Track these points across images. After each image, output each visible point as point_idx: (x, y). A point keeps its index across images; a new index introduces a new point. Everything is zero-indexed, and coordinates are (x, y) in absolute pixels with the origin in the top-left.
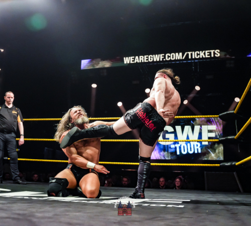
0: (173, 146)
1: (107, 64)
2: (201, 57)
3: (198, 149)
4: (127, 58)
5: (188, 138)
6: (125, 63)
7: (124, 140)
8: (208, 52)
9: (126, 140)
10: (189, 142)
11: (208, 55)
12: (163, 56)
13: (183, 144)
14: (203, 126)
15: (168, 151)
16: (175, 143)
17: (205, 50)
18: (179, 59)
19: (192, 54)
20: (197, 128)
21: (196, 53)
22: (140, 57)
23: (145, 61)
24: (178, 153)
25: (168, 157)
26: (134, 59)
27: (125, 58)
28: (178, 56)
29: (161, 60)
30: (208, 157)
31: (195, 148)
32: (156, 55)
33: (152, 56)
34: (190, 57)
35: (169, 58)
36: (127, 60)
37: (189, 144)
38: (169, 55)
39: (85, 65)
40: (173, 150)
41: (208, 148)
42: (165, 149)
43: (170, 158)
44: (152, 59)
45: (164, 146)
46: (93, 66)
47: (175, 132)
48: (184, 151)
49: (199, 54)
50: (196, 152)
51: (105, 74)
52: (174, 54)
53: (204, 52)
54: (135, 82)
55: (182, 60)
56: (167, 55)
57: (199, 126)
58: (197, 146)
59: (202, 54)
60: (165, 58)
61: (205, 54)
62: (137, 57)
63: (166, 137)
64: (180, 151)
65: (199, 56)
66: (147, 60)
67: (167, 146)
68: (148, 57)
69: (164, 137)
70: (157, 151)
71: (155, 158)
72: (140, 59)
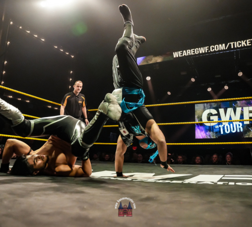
0: (217, 127)
1: (159, 59)
2: (243, 46)
3: (240, 128)
4: (176, 53)
5: (230, 118)
6: (175, 57)
8: (249, 41)
10: (232, 122)
11: (249, 44)
12: (207, 48)
13: (226, 124)
14: (244, 108)
15: (213, 131)
16: (219, 124)
17: (246, 39)
18: (222, 49)
19: (234, 44)
20: (239, 110)
21: (238, 42)
22: (188, 51)
23: (192, 54)
24: (222, 133)
25: (213, 136)
26: (182, 53)
27: (174, 53)
28: (222, 47)
29: (206, 51)
30: (249, 135)
31: (237, 127)
32: (202, 48)
33: (198, 49)
34: (232, 47)
35: (213, 50)
36: (176, 55)
37: (231, 125)
38: (213, 47)
39: (140, 61)
40: (217, 130)
41: (249, 127)
42: (211, 129)
43: (215, 137)
44: (198, 51)
45: (210, 127)
46: (147, 62)
47: (218, 114)
48: (228, 131)
49: (241, 44)
50: (238, 131)
52: (218, 46)
53: (245, 41)
54: (183, 73)
55: (225, 50)
56: (211, 47)
57: (241, 108)
58: (239, 125)
59: (243, 43)
60: (209, 49)
61: (246, 43)
62: (185, 51)
63: (211, 119)
64: (224, 131)
65: (240, 45)
66: (193, 53)
67: (212, 126)
68: (194, 50)
69: (209, 119)
70: (204, 131)
71: (201, 138)
72: (188, 53)
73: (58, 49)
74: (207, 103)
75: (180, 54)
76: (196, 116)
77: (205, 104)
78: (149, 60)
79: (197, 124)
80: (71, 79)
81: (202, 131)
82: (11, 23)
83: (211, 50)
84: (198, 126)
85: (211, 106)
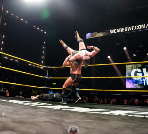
0: (141, 80)
1: (101, 35)
6: (111, 33)
7: (113, 77)
9: (115, 77)
12: (133, 27)
15: (138, 84)
16: (143, 78)
18: (143, 28)
23: (123, 31)
24: (145, 85)
26: (116, 30)
27: (111, 31)
28: (143, 26)
29: (132, 30)
32: (129, 27)
33: (127, 28)
35: (137, 28)
36: (112, 32)
38: (137, 26)
39: (88, 36)
40: (142, 83)
42: (137, 82)
43: (139, 88)
44: (127, 29)
45: (136, 80)
46: (93, 36)
47: (142, 72)
51: (100, 40)
52: (140, 26)
55: (146, 28)
56: (136, 27)
60: (135, 28)
62: (118, 29)
63: (137, 75)
64: (146, 83)
66: (123, 30)
67: (138, 80)
69: (136, 75)
70: (132, 83)
71: (130, 88)
72: (120, 30)
73: (36, 28)
74: (134, 64)
75: (115, 31)
76: (127, 73)
77: (133, 65)
78: (94, 35)
79: (128, 78)
80: (44, 47)
81: (131, 83)
82: (7, 12)
83: (136, 29)
84: (128, 80)
85: (137, 66)
